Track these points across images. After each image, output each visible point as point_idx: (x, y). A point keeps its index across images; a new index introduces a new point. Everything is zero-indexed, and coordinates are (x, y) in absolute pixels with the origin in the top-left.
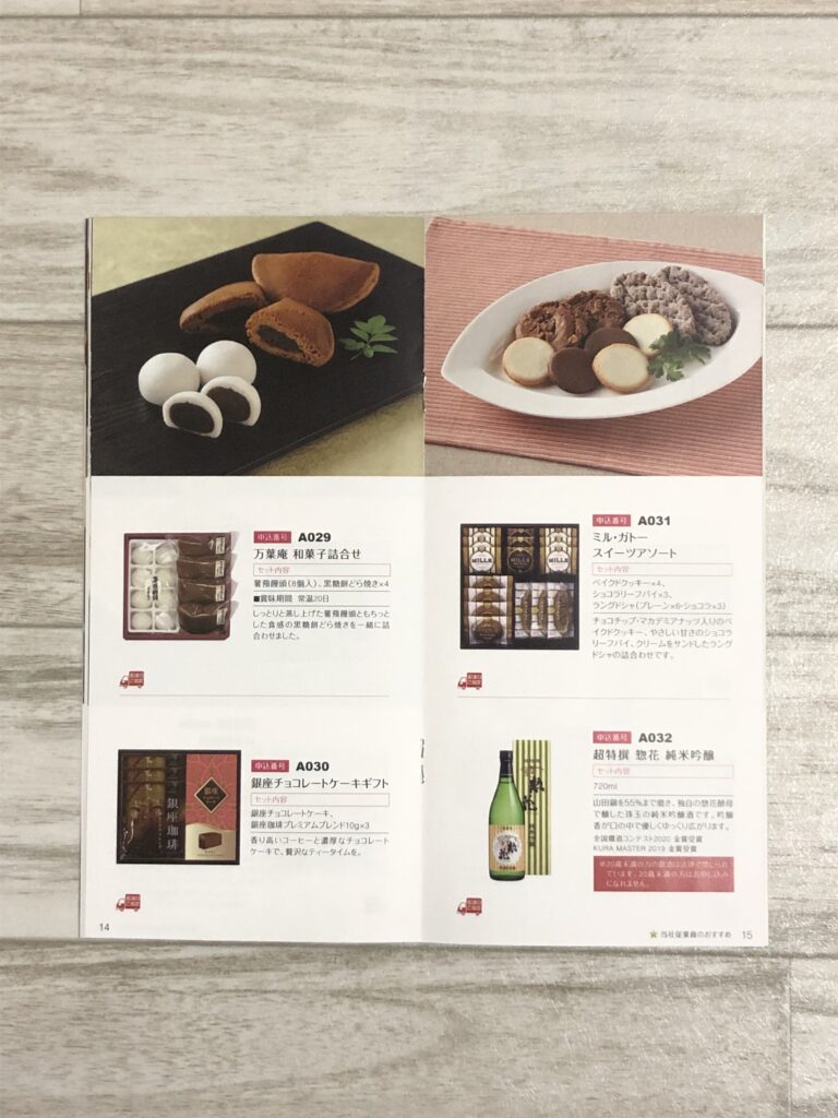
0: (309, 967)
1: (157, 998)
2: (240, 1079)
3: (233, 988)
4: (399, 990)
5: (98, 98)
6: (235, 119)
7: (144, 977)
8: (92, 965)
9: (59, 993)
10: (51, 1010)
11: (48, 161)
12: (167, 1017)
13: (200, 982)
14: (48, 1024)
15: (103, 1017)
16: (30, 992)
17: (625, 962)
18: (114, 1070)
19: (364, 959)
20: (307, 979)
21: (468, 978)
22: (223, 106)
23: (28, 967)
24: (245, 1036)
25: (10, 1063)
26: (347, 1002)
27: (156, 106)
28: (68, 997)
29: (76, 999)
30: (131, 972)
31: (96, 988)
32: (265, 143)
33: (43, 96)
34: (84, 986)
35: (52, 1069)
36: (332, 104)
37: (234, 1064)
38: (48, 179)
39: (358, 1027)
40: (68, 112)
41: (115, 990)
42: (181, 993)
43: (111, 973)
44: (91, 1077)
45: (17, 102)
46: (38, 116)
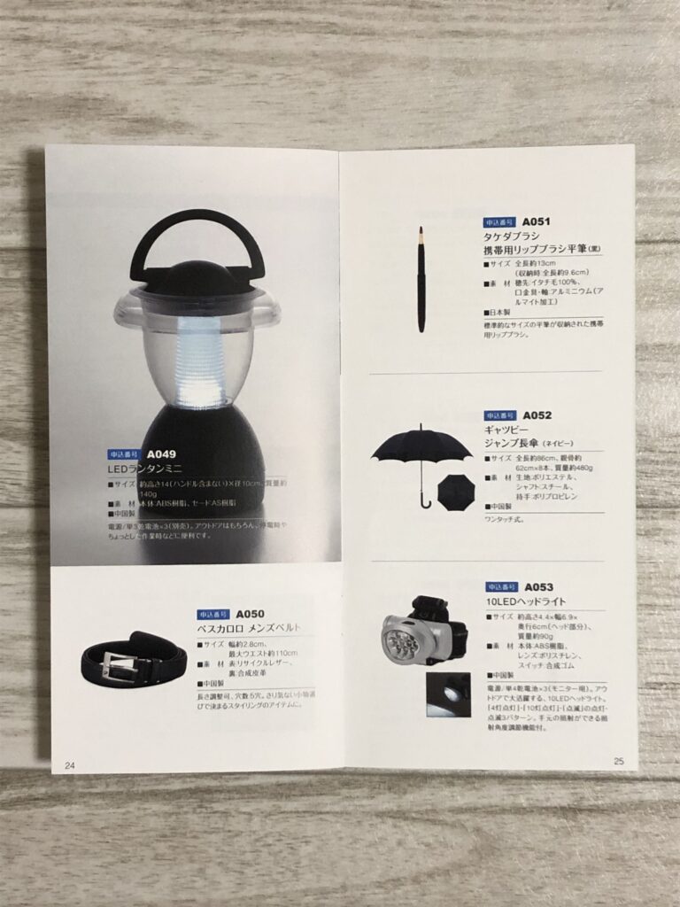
0: (357, 792)
1: (230, 818)
2: (301, 886)
3: (294, 810)
4: (434, 811)
5: (166, 54)
6: (282, 70)
7: (218, 801)
8: (175, 791)
9: (146, 815)
10: (142, 829)
11: (124, 110)
12: (238, 834)
13: (266, 805)
14: (138, 840)
15: (185, 834)
16: (124, 814)
17: (626, 787)
18: (195, 879)
19: (404, 785)
20: (356, 802)
21: (494, 801)
22: (273, 58)
23: (122, 792)
24: (305, 850)
25: (107, 874)
26: (390, 821)
27: (214, 60)
28: (155, 818)
29: (162, 820)
30: (207, 796)
31: (177, 811)
32: (308, 90)
33: (118, 53)
34: (167, 808)
35: (143, 878)
36: (366, 55)
37: (296, 874)
38: (125, 125)
39: (400, 843)
40: (140, 66)
41: (194, 812)
42: (250, 814)
43: (191, 797)
44: (176, 885)
45: (96, 59)
46: (114, 71)
